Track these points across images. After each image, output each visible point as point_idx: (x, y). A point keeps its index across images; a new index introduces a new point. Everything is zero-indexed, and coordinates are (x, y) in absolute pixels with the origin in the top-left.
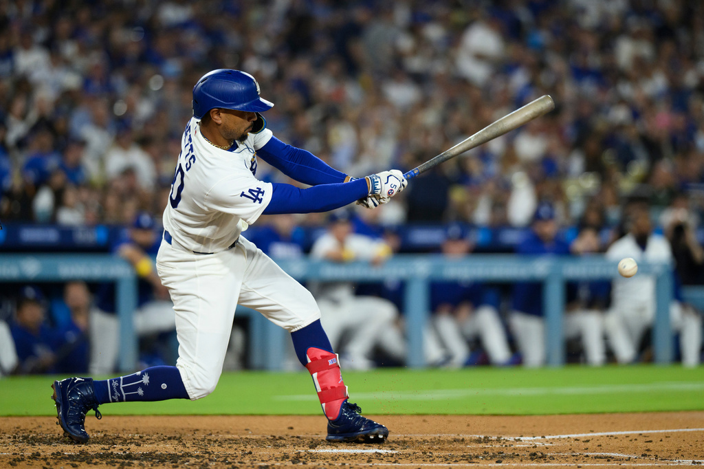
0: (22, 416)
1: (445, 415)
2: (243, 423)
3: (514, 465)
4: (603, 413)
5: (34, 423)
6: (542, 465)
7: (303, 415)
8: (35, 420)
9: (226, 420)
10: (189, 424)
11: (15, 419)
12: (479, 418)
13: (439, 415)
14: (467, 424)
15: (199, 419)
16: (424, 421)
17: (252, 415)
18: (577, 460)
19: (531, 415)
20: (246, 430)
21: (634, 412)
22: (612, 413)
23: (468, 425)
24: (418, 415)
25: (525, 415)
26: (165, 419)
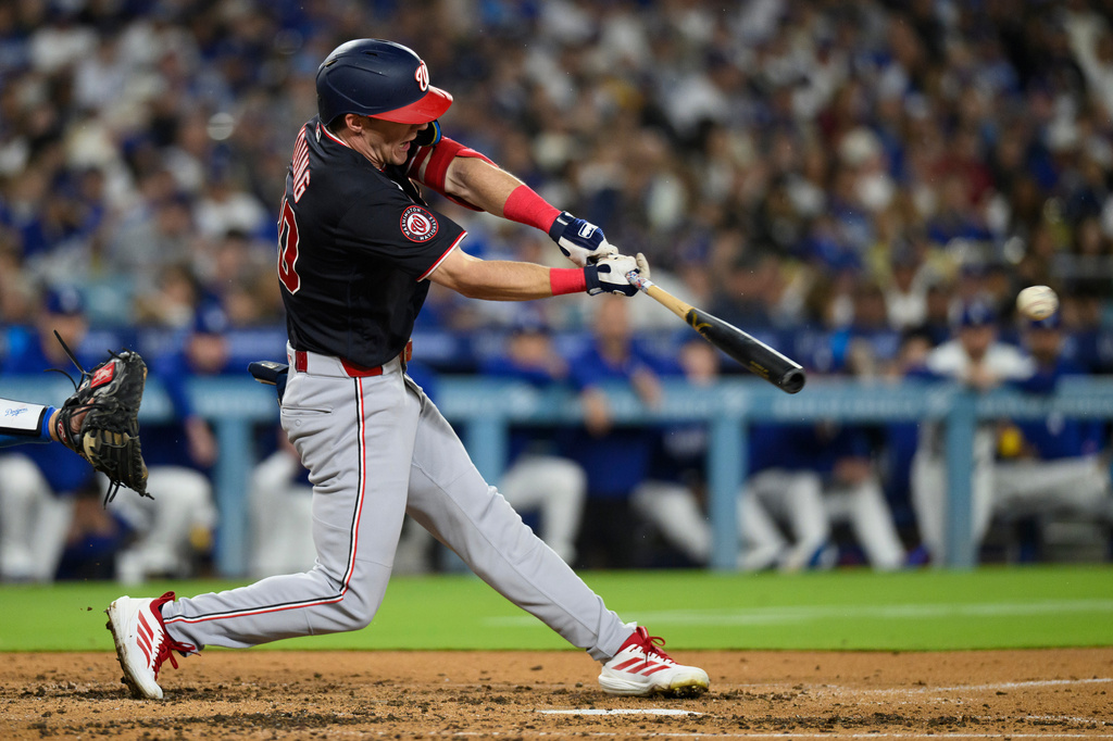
0: (59, 652)
1: (778, 650)
2: (435, 664)
3: (898, 736)
4: (1047, 648)
5: (81, 663)
6: (946, 736)
7: (536, 651)
8: (81, 659)
9: (406, 659)
10: (342, 665)
11: (46, 656)
12: (835, 656)
13: (768, 650)
14: (815, 666)
15: (360, 657)
16: (743, 661)
17: (449, 650)
18: (1003, 727)
19: (925, 651)
20: (440, 675)
21: (1098, 647)
22: (1062, 648)
23: (818, 668)
24: (732, 650)
25: (915, 651)
26: (302, 657)
